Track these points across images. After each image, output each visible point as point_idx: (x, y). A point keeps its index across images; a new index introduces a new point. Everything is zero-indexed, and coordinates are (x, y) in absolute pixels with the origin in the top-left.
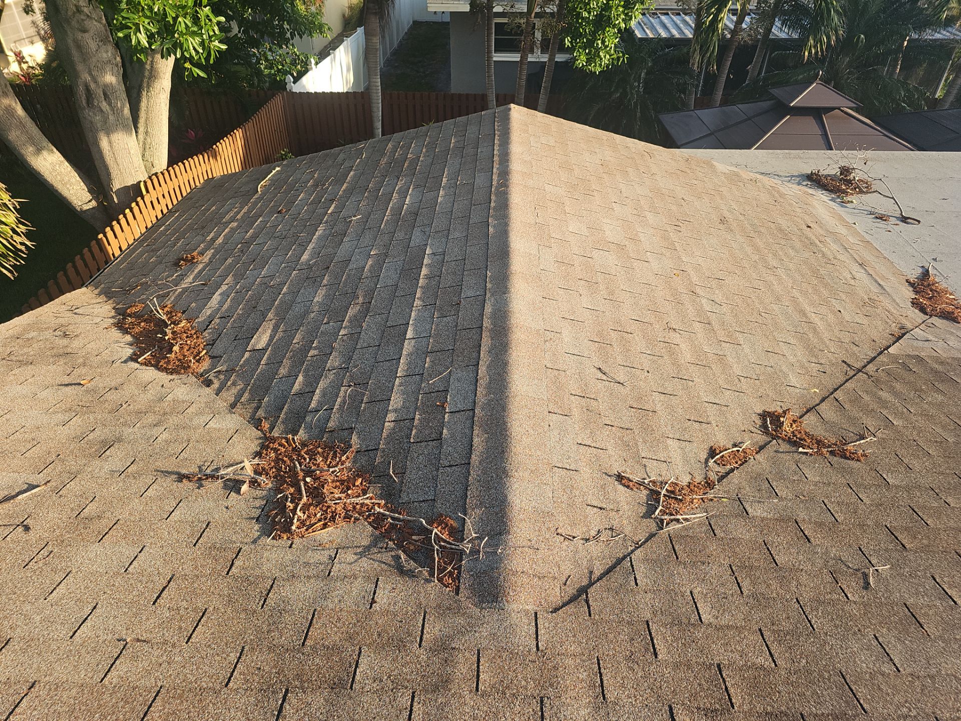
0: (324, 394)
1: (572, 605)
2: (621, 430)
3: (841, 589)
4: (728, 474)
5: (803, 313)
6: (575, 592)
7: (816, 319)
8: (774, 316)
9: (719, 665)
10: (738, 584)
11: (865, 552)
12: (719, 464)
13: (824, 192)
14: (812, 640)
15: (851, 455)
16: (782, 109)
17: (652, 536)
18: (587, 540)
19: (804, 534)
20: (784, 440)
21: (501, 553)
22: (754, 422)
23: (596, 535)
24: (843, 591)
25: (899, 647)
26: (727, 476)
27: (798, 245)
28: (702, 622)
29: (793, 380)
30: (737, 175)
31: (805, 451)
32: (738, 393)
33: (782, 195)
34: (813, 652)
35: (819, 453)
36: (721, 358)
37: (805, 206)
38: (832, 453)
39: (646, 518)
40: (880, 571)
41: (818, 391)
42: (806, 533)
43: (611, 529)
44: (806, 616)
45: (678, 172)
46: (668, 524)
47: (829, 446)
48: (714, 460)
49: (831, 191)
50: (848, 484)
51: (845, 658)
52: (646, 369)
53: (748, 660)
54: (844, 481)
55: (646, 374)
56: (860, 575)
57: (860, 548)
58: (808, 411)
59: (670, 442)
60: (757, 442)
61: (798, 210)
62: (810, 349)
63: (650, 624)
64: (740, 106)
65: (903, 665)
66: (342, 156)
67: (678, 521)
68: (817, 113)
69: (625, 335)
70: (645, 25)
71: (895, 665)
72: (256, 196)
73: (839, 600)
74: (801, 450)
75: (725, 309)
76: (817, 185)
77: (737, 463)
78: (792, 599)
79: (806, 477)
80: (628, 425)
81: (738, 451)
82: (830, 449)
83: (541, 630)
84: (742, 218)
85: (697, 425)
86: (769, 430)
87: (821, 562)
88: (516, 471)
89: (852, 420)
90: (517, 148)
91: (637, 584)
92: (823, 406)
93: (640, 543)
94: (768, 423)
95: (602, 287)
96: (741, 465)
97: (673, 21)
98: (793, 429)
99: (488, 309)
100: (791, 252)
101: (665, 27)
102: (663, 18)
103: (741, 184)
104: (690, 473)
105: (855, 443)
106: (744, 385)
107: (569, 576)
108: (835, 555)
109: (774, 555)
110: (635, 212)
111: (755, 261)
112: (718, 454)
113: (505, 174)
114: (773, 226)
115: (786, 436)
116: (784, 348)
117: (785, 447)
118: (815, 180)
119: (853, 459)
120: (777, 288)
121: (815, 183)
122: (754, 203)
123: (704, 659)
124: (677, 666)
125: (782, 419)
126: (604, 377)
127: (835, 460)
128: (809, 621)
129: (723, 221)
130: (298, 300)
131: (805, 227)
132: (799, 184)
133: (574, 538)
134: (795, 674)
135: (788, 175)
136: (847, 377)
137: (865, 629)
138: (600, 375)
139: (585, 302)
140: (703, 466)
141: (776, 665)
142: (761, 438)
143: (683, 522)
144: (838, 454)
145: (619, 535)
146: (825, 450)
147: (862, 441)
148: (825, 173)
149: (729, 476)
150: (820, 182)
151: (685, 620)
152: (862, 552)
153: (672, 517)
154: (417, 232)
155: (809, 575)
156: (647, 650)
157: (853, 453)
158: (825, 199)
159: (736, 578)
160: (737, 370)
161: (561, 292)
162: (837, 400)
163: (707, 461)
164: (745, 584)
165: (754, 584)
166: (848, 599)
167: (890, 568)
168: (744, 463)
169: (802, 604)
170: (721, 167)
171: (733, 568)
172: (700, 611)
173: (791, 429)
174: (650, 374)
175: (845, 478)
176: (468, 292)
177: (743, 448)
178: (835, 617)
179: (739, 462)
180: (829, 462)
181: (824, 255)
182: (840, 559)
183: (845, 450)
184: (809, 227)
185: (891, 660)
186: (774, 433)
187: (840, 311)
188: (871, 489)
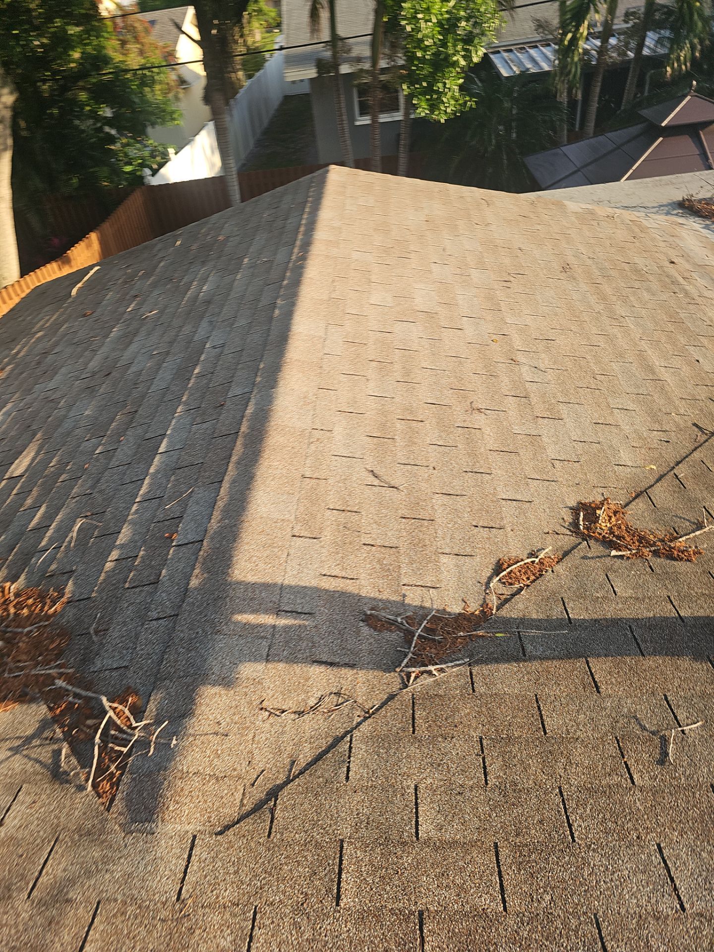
0: (57, 530)
1: (249, 820)
2: (383, 550)
3: (627, 765)
4: (513, 595)
5: (650, 369)
6: (263, 796)
7: (665, 375)
8: (611, 378)
9: (421, 913)
10: (485, 768)
11: (671, 702)
12: (504, 583)
13: (697, 219)
14: (567, 858)
15: (680, 554)
16: (654, 131)
17: (391, 697)
18: (300, 713)
19: (594, 679)
20: (597, 540)
21: (176, 746)
22: (563, 519)
23: (316, 704)
24: (628, 770)
25: (691, 866)
26: (512, 598)
27: (655, 286)
28: (418, 839)
29: (625, 456)
30: (591, 213)
31: (620, 553)
32: (548, 483)
33: (643, 229)
34: (564, 881)
35: (639, 555)
36: (534, 438)
37: (671, 239)
38: (656, 553)
39: (390, 672)
40: (686, 732)
41: (654, 467)
42: (596, 677)
43: (338, 694)
44: (567, 817)
45: (520, 218)
46: (416, 678)
47: (654, 544)
48: (498, 578)
49: (705, 217)
50: (669, 597)
51: (608, 888)
52: (432, 465)
53: (467, 902)
54: (665, 593)
55: (431, 471)
56: (657, 741)
57: (665, 696)
58: (637, 497)
59: (444, 559)
60: (561, 547)
61: (662, 244)
62: (653, 415)
63: (345, 845)
64: (609, 135)
65: (691, 897)
66: (159, 246)
67: (430, 673)
68: (692, 130)
69: (414, 424)
70: (512, 62)
71: (679, 898)
72: (69, 301)
73: (619, 785)
74: (614, 553)
75: (550, 376)
76: (689, 212)
77: (528, 578)
78: (553, 789)
79: (614, 592)
80: (394, 542)
81: (533, 562)
82: (653, 549)
83: (192, 866)
84: (589, 262)
85: (485, 533)
86: (579, 529)
87: (608, 722)
88: (226, 624)
89: (691, 502)
90: (327, 214)
91: (347, 778)
92: (658, 488)
93: (371, 711)
94: (581, 519)
95: (397, 367)
96: (534, 581)
97: (543, 53)
98: (610, 523)
99: (250, 410)
100: (646, 296)
101: (533, 60)
102: (532, 52)
103: (595, 223)
104: (463, 600)
105: (688, 537)
106: (559, 472)
107: (263, 771)
108: (629, 710)
109: (544, 717)
110: (458, 271)
111: (599, 313)
112: (505, 570)
113: (307, 244)
114: (627, 267)
115: (600, 534)
116: (619, 416)
117: (597, 549)
118: (688, 207)
119: (681, 559)
120: (622, 342)
121: (687, 211)
122: (608, 242)
123: (404, 903)
124: (363, 918)
125: (598, 512)
126: (376, 482)
127: (657, 562)
128: (570, 826)
129: (566, 268)
130: (71, 414)
131: (667, 264)
132: (668, 213)
133: (283, 712)
134: (528, 924)
135: (656, 205)
136: (696, 445)
137: (648, 833)
138: (371, 480)
139: (372, 388)
140: (484, 588)
141: (505, 909)
142: (568, 540)
143: (437, 674)
144: (663, 554)
145: (347, 701)
146: (646, 551)
147: (698, 533)
148: (700, 196)
149: (513, 600)
150: (692, 208)
151: (395, 836)
152: (668, 702)
153: (423, 669)
154: (204, 324)
155: (586, 746)
156: (329, 891)
157: (683, 552)
158: (697, 226)
159: (484, 759)
160: (552, 452)
161: (343, 378)
162: (677, 476)
163: (490, 579)
164: (494, 768)
165: (506, 766)
166: (633, 782)
167: (702, 726)
168: (538, 578)
169: (565, 797)
170: (572, 206)
171: (484, 742)
172: (420, 819)
173: (608, 525)
174: (436, 471)
175: (667, 588)
176: (236, 390)
177: (540, 557)
178: (608, 816)
179: (532, 578)
180: (650, 567)
181: (687, 294)
182: (635, 717)
183: (673, 548)
184: (673, 262)
185: (675, 889)
186: (586, 532)
187: (698, 361)
188: (699, 602)
